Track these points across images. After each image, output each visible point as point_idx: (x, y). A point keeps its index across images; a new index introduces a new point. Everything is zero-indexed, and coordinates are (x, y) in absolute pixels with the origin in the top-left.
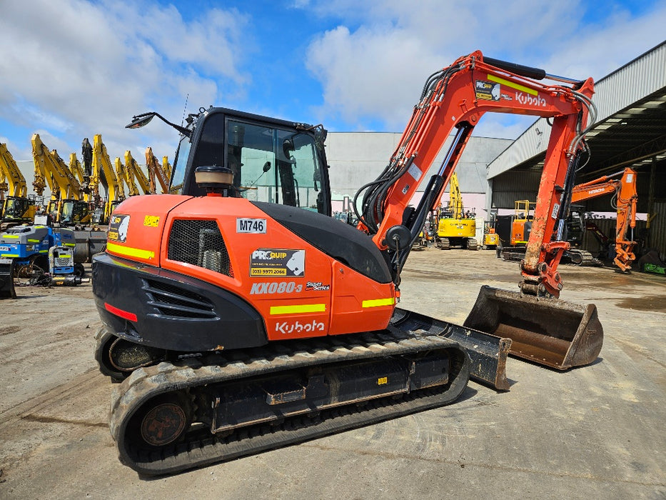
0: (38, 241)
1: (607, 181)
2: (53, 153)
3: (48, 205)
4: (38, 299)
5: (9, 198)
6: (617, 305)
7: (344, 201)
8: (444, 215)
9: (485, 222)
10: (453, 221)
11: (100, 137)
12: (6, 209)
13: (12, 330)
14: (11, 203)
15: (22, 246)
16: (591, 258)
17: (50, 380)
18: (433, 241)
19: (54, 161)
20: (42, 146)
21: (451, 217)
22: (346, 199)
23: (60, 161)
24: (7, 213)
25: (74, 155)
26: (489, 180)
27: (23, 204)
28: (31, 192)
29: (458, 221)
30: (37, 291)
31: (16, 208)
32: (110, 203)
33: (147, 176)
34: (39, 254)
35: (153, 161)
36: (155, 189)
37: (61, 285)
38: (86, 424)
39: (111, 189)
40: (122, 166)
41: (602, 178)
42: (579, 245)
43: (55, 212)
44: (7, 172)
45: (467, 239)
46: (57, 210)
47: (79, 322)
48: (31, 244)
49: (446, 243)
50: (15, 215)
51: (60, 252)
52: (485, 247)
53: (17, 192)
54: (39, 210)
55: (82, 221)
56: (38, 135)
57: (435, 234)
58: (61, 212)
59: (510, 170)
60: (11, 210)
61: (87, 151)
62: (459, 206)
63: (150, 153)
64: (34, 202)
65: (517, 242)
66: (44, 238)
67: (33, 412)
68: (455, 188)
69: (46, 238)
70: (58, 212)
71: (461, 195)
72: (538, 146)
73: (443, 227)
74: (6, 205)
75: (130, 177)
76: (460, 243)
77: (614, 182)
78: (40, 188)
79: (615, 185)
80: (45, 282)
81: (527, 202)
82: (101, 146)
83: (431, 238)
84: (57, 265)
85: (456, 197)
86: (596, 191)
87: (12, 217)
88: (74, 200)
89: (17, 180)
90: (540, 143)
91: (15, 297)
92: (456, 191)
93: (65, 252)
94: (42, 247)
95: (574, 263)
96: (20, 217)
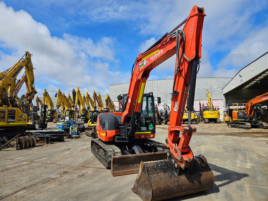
0: (67, 125)
2: (63, 94)
3: (60, 112)
4: (70, 142)
5: (49, 110)
6: (267, 143)
7: (164, 105)
8: (205, 109)
9: (224, 112)
10: (209, 112)
11: (78, 88)
12: (48, 114)
13: (69, 149)
14: (49, 112)
15: (63, 126)
16: (267, 125)
17: (85, 160)
18: (202, 120)
19: (64, 97)
20: (60, 93)
21: (208, 110)
22: (165, 105)
23: (65, 97)
24: (47, 115)
25: (69, 94)
26: (224, 95)
27: (53, 112)
28: (55, 108)
29: (212, 112)
30: (69, 140)
31: (51, 113)
32: (81, 110)
33: (93, 100)
34: (67, 128)
35: (95, 95)
36: (96, 105)
37: (74, 138)
38: (97, 168)
39: (81, 105)
40: (85, 97)
41: (267, 93)
42: (262, 120)
43: (63, 114)
44: (48, 102)
45: (216, 119)
46: (64, 113)
47: (84, 147)
48: (65, 125)
49: (207, 121)
50: (50, 116)
51: (73, 127)
52: (225, 122)
53: (51, 108)
54: (57, 114)
55: (72, 117)
56: (59, 89)
57: (202, 117)
58: (65, 114)
59: (232, 90)
60: (49, 114)
61: (74, 93)
62: (212, 105)
63: (95, 92)
64: (56, 111)
65: (235, 120)
66: (68, 124)
67: (84, 166)
68: (209, 98)
69: (69, 124)
70: (64, 114)
71: (212, 101)
72: (241, 81)
73: (205, 114)
74: (48, 113)
75: (87, 101)
76: (213, 121)
78: (58, 107)
80: (70, 137)
81: (237, 104)
82: (79, 91)
83: (201, 119)
84: (72, 132)
85: (210, 102)
86: (265, 98)
87: (49, 117)
88: (69, 110)
89: (51, 104)
90: (241, 80)
91: (64, 142)
92: (210, 100)
93: (75, 128)
94: (68, 126)
95: (261, 128)
96: (52, 117)
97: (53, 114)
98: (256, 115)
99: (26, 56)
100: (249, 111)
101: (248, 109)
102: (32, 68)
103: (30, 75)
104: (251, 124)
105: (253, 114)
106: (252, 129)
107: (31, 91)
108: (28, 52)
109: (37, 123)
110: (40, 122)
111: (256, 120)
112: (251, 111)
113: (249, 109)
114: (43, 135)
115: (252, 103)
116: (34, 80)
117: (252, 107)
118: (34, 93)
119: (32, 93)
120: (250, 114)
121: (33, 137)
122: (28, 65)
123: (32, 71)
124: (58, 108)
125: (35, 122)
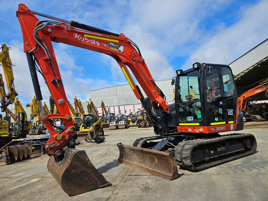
1: (261, 87)
16: (261, 118)
28: (29, 118)
35: (76, 100)
41: (259, 86)
42: (254, 113)
54: (32, 125)
77: (265, 87)
79: (265, 88)
86: (258, 91)
95: (254, 121)
96: (26, 128)
97: (28, 126)
98: (248, 108)
99: (3, 49)
100: (242, 105)
101: (240, 104)
102: (11, 64)
103: (9, 73)
104: (245, 117)
105: (245, 108)
106: (247, 123)
107: (10, 93)
108: (4, 44)
109: (14, 134)
110: (18, 133)
111: (248, 114)
112: (243, 105)
113: (242, 103)
114: (39, 143)
115: (244, 97)
116: (14, 79)
117: (244, 101)
118: (14, 95)
119: (11, 95)
120: (243, 108)
121: (28, 146)
122: (5, 60)
123: (10, 68)
124: (33, 118)
125: (12, 134)
